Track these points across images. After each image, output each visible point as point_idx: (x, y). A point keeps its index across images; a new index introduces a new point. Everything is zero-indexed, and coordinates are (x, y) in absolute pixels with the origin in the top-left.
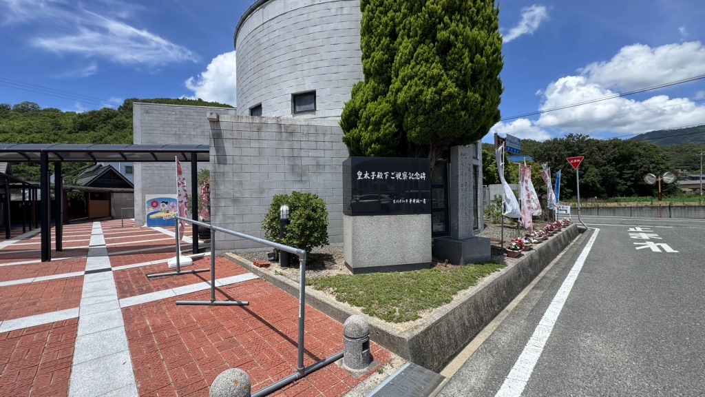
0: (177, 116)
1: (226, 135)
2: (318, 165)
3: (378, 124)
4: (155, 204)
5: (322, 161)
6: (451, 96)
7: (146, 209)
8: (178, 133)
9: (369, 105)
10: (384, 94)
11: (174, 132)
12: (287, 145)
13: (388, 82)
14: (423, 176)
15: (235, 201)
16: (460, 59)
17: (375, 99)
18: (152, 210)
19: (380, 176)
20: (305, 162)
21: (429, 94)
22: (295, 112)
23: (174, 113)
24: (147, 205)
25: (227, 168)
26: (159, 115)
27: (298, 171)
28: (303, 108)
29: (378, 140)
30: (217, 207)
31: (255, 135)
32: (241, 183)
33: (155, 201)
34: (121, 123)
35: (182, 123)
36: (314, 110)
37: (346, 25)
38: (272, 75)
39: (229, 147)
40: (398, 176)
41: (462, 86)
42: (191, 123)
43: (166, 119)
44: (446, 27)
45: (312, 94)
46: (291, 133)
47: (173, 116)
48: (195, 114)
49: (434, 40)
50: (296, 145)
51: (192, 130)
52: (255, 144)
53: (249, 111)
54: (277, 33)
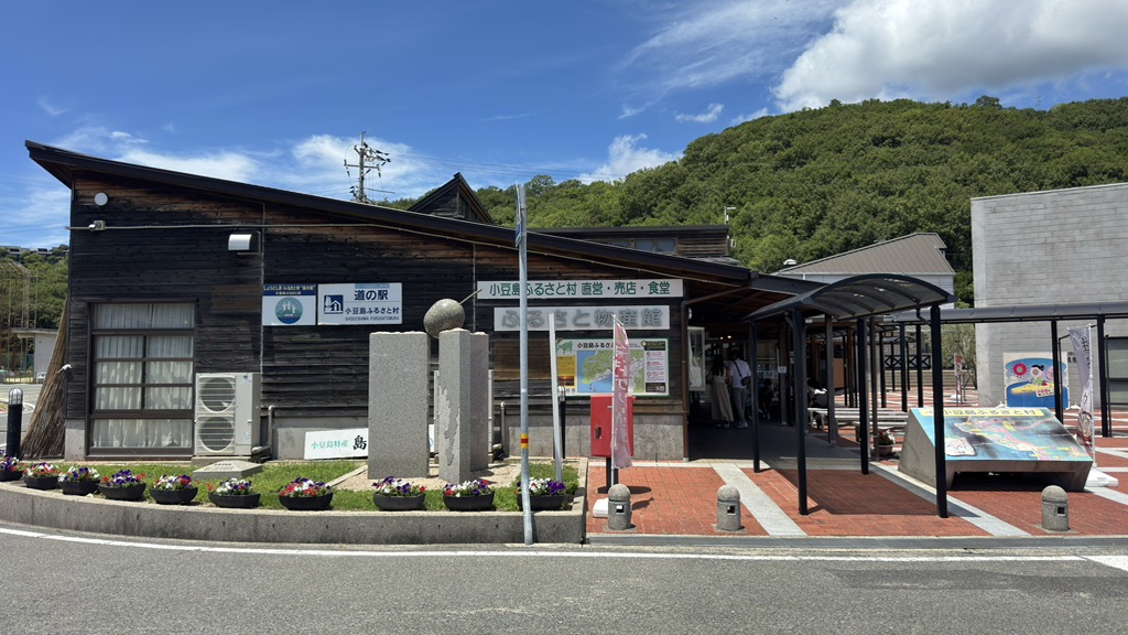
0: (1049, 211)
4: (1020, 370)
8: (1049, 240)
11: (1042, 241)
18: (1015, 379)
23: (1041, 206)
26: (1015, 214)
33: (1020, 365)
34: (693, 192)
35: (1058, 222)
42: (1076, 220)
43: (1027, 219)
47: (1041, 212)
48: (1082, 202)
51: (1077, 233)
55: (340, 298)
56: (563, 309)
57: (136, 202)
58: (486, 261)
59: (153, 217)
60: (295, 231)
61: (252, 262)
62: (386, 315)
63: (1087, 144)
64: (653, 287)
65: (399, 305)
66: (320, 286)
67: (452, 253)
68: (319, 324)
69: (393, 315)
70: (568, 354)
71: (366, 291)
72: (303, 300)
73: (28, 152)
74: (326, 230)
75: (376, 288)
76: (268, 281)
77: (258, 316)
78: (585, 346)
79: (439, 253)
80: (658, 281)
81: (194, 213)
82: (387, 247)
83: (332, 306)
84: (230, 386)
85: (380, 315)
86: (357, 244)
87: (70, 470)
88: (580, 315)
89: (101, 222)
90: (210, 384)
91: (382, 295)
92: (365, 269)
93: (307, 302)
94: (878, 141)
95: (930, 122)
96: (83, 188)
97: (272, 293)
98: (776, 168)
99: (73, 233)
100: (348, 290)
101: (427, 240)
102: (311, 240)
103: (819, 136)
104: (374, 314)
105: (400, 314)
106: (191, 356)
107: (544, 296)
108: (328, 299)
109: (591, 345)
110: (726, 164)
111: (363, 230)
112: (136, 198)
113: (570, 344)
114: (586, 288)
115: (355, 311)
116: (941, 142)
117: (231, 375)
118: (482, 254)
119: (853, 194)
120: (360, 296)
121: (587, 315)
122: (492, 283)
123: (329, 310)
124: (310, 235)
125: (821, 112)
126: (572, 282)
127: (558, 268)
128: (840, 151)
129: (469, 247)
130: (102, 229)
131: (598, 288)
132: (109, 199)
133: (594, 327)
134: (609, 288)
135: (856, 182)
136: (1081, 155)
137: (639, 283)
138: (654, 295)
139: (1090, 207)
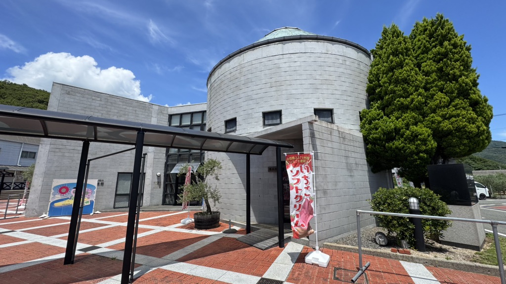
2: (356, 164)
5: (357, 161)
7: (51, 196)
12: (343, 147)
18: (59, 197)
20: (351, 160)
22: (321, 120)
23: (99, 99)
24: (53, 191)
25: (319, 163)
26: (82, 99)
27: (349, 168)
33: (64, 187)
35: (106, 109)
36: (332, 123)
37: (348, 72)
38: (294, 92)
39: (318, 146)
42: (116, 111)
43: (89, 103)
45: (330, 111)
46: (344, 138)
47: (97, 102)
48: (121, 103)
53: (261, 115)
54: (298, 64)
139: (124, 107)
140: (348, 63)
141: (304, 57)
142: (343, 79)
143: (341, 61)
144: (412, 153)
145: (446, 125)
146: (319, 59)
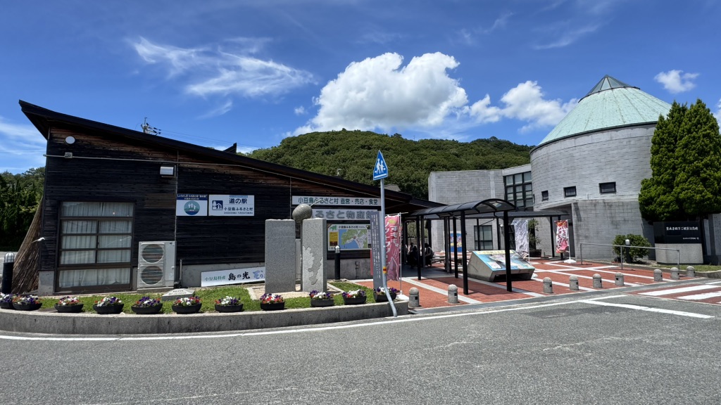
0: (457, 178)
1: (580, 208)
2: (625, 220)
3: (667, 206)
5: (627, 218)
6: (709, 199)
8: (457, 189)
9: (662, 197)
10: (670, 192)
11: (455, 189)
12: (608, 211)
13: (672, 188)
14: (697, 228)
15: (586, 237)
16: (713, 184)
17: (664, 194)
19: (676, 229)
20: (618, 219)
21: (698, 197)
22: (601, 192)
23: (454, 177)
25: (582, 223)
26: (446, 179)
27: (615, 224)
28: (606, 190)
29: (668, 212)
30: (578, 240)
31: (593, 208)
32: (588, 229)
36: (615, 192)
37: (633, 150)
38: (584, 173)
39: (582, 214)
40: (685, 228)
41: (714, 193)
42: (466, 183)
43: (450, 181)
44: (705, 172)
45: (613, 184)
46: (611, 206)
48: (468, 176)
49: (699, 176)
50: (613, 211)
52: (593, 212)
53: (563, 190)
54: (587, 152)
55: (221, 202)
56: (332, 210)
57: (95, 143)
58: (296, 187)
59: (107, 153)
60: (196, 166)
61: (170, 181)
62: (246, 211)
63: (435, 155)
64: (371, 201)
65: (253, 206)
66: (210, 196)
67: (280, 182)
68: (210, 215)
69: (249, 211)
70: (334, 231)
71: (235, 199)
72: (199, 202)
73: (20, 108)
74: (213, 167)
75: (241, 198)
76: (179, 192)
77: (174, 211)
78: (342, 227)
79: (273, 182)
80: (373, 199)
81: (134, 153)
82: (246, 177)
83: (217, 206)
84: (161, 248)
85: (242, 211)
86: (230, 175)
87: (104, 300)
88: (340, 213)
89: (71, 153)
90: (147, 248)
91: (244, 201)
92: (235, 187)
93: (203, 204)
94: (363, 147)
95: (381, 141)
96: (56, 133)
97: (183, 199)
98: (323, 154)
99: (48, 159)
100: (225, 198)
101: (267, 175)
102: (206, 172)
103: (339, 143)
104: (239, 211)
105: (253, 211)
106: (130, 231)
107: (324, 204)
108: (215, 203)
109: (345, 227)
110: (301, 150)
111: (234, 168)
112: (96, 142)
113: (336, 227)
114: (342, 201)
115: (229, 209)
116: (386, 149)
117: (162, 243)
118: (294, 183)
119: (356, 167)
120: (232, 201)
121: (343, 213)
122: (300, 197)
123: (215, 208)
124: (205, 169)
125: (340, 132)
126: (336, 198)
127: (330, 191)
128: (348, 149)
129: (288, 179)
130: (71, 157)
131: (348, 201)
132: (76, 140)
133: (346, 219)
134: (353, 201)
135: (357, 162)
136: (433, 159)
137: (365, 199)
138: (371, 205)
139: (470, 178)
140: (632, 143)
141: (592, 147)
142: (626, 157)
143: (625, 143)
144: (660, 214)
145: (682, 196)
146: (604, 146)
